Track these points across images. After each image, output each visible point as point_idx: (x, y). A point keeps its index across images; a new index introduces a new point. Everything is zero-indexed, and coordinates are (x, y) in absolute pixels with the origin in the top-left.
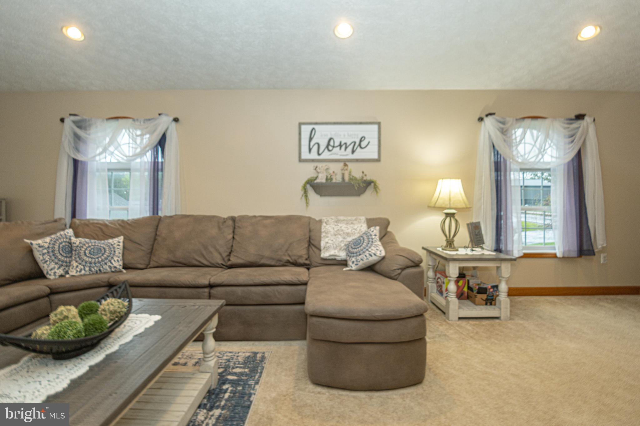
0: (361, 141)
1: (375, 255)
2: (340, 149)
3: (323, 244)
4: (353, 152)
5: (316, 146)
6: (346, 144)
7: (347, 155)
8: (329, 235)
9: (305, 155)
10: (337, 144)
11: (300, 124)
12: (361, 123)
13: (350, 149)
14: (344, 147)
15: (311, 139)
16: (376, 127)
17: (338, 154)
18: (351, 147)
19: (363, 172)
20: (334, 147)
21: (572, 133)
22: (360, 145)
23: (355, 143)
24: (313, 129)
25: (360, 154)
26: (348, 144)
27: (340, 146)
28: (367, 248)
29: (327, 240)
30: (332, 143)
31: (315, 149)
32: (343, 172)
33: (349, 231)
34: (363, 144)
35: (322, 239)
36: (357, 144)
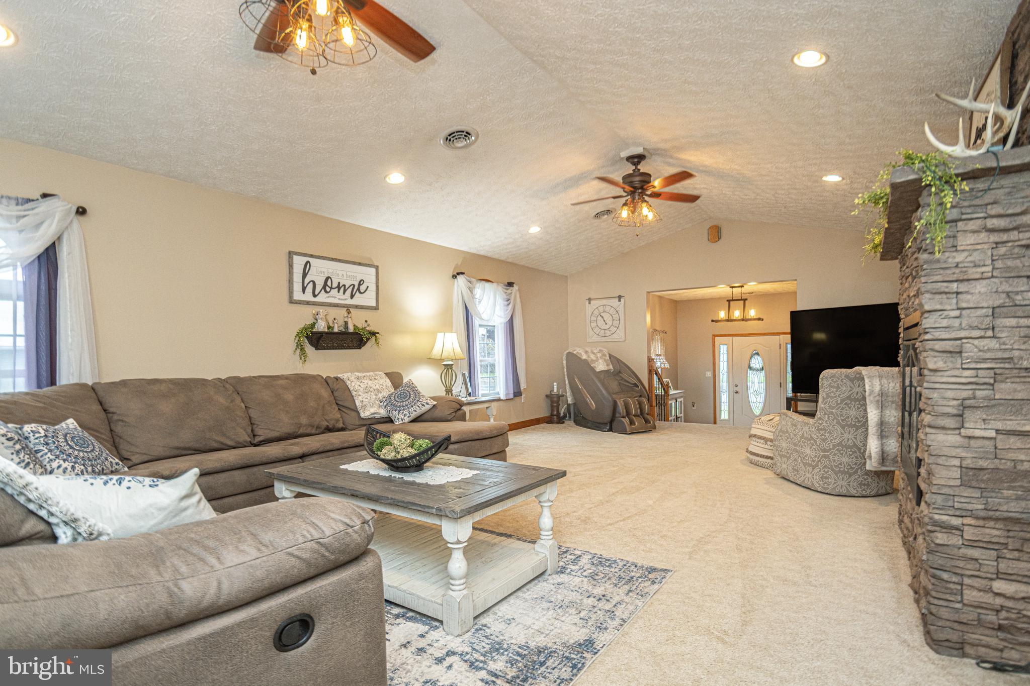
0: (360, 285)
1: (427, 404)
2: (339, 292)
3: (358, 403)
4: (352, 296)
5: (311, 285)
6: (344, 286)
7: (346, 299)
8: (360, 393)
9: (298, 295)
10: (335, 285)
11: (291, 254)
12: (360, 264)
13: (349, 292)
14: (342, 289)
15: (305, 275)
16: (373, 270)
17: (336, 297)
18: (350, 290)
19: (366, 321)
20: (331, 288)
21: (508, 297)
22: (359, 289)
23: (354, 285)
24: (308, 262)
25: (359, 300)
26: (347, 287)
27: (339, 287)
28: (417, 399)
29: (360, 398)
30: (329, 283)
31: (309, 289)
32: (346, 320)
33: (377, 387)
34: (363, 288)
35: (355, 398)
36: (356, 287)
